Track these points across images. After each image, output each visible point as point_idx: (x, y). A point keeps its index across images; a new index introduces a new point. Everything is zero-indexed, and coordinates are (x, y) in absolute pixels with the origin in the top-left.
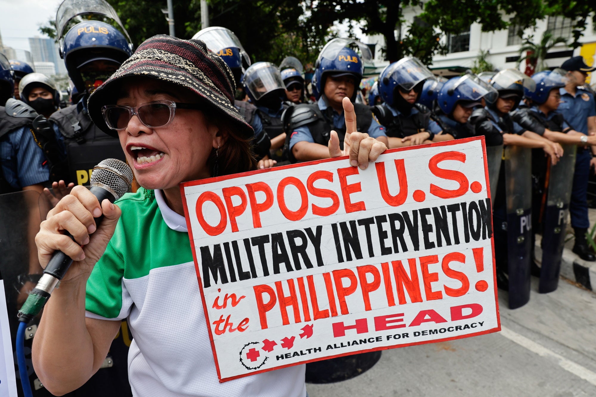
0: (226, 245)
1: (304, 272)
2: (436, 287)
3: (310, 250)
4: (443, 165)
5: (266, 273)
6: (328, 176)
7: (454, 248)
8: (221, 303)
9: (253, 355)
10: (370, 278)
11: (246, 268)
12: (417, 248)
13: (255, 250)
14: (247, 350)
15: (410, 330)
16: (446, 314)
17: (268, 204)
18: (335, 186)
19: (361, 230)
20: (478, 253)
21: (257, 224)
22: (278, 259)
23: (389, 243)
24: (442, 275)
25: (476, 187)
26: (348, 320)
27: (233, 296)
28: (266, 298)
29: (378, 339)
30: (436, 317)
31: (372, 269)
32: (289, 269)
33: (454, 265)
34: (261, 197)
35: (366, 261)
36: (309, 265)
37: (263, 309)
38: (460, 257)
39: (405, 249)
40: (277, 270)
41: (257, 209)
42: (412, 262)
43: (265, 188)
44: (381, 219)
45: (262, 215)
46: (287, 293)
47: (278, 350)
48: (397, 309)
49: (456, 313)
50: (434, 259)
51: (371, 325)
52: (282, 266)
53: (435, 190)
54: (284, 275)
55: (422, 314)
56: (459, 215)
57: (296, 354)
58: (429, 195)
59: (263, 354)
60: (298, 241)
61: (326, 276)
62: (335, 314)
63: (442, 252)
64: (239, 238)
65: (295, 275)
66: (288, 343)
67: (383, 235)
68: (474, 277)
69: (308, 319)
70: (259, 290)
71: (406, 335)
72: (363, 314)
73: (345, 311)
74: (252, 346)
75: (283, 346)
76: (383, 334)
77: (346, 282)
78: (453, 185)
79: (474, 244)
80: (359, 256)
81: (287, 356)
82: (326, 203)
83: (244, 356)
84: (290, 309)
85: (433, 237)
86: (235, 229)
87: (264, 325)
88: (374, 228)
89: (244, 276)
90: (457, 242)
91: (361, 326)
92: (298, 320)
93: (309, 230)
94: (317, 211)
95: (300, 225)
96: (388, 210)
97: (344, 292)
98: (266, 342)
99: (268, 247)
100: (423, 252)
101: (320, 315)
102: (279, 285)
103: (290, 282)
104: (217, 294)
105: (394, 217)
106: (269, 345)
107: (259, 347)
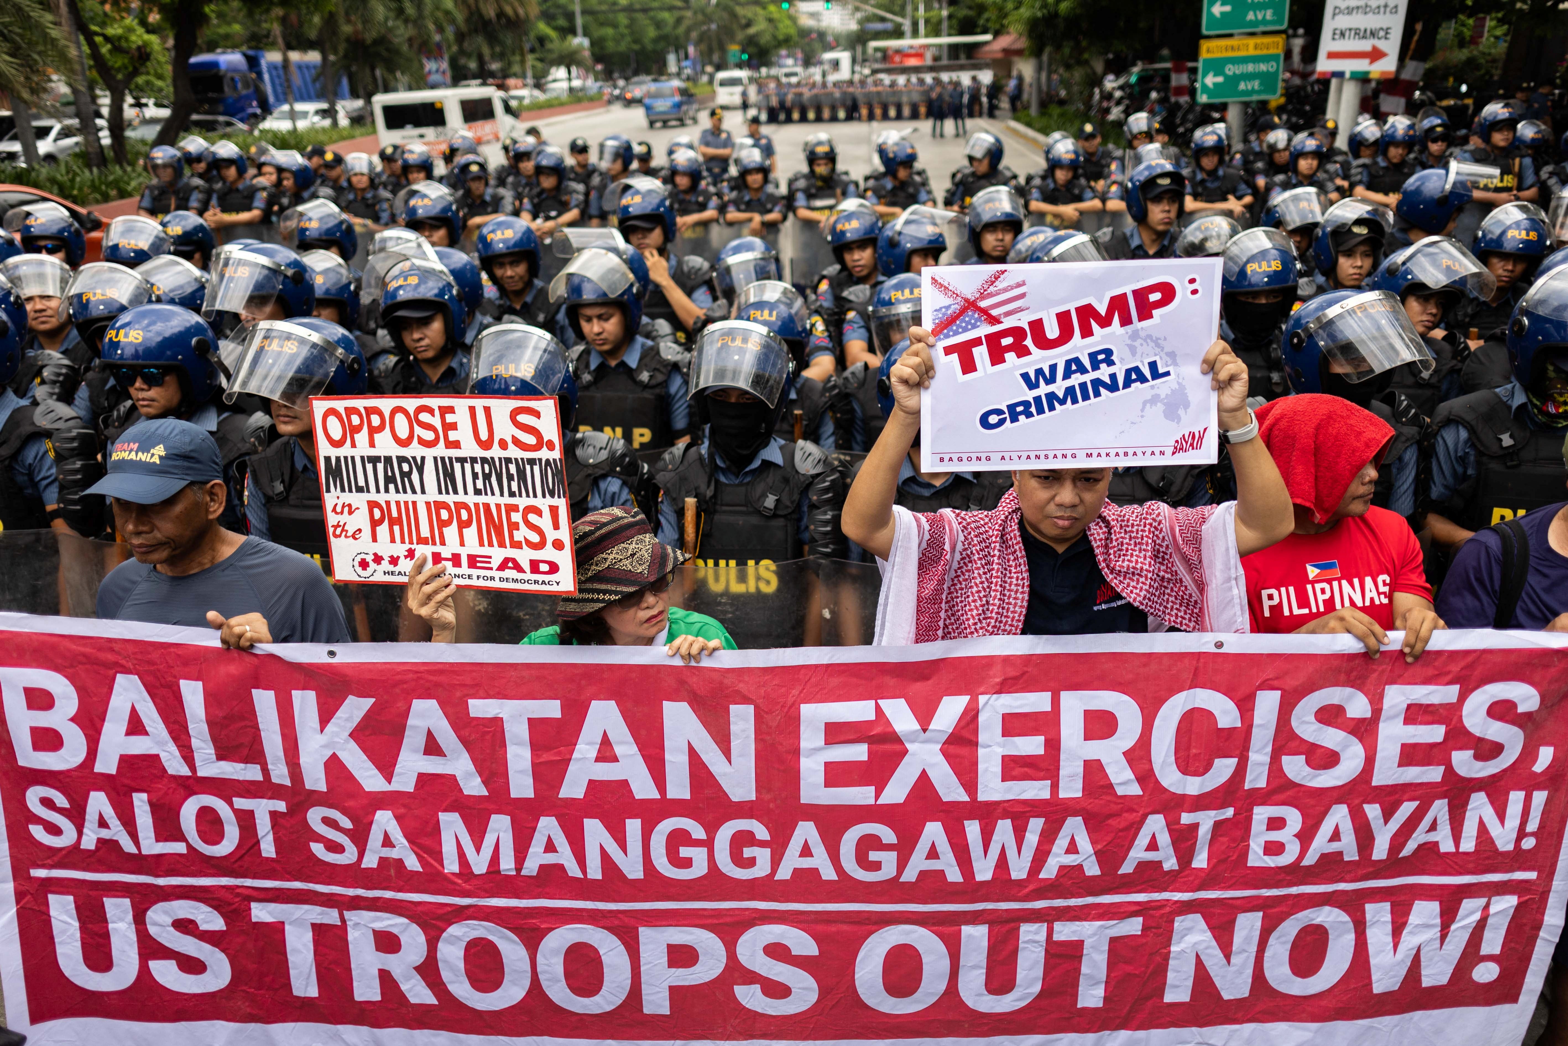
0: (346, 458)
1: (409, 497)
2: (518, 536)
3: (415, 476)
4: (522, 418)
5: (378, 491)
6: (431, 411)
7: (531, 501)
8: (339, 509)
9: (364, 564)
10: (464, 515)
11: (362, 482)
12: (502, 495)
13: (369, 467)
14: (358, 559)
15: (497, 574)
16: (526, 566)
17: (381, 429)
18: (436, 421)
19: (457, 466)
20: (554, 510)
21: (372, 444)
22: (389, 480)
23: (480, 484)
24: (522, 525)
25: (551, 446)
26: (446, 553)
27: (350, 506)
28: (377, 514)
29: (470, 577)
30: (518, 568)
31: (465, 506)
32: (397, 491)
33: (532, 518)
34: (376, 420)
35: (461, 498)
36: (414, 492)
37: (375, 524)
38: (538, 512)
39: (493, 494)
40: (387, 490)
41: (373, 431)
42: (498, 506)
43: (380, 413)
44: (474, 460)
45: (377, 436)
46: (395, 514)
47: (385, 565)
48: (485, 551)
49: (535, 566)
50: (515, 508)
51: (464, 561)
52: (391, 487)
53: (516, 442)
54: (393, 496)
55: (506, 560)
56: (536, 468)
57: (400, 573)
58: (511, 445)
59: (373, 566)
60: (405, 467)
61: (428, 504)
62: (434, 543)
63: (523, 502)
64: (357, 453)
65: (402, 497)
66: (394, 561)
67: (475, 476)
68: (551, 535)
69: (411, 543)
70: (372, 505)
71: (492, 578)
72: (458, 550)
73: (443, 543)
74: (363, 556)
75: (391, 563)
76: (475, 572)
77: (444, 515)
78: (531, 440)
79: (549, 501)
80: (456, 492)
81: (393, 573)
82: (429, 436)
83: (356, 563)
84: (396, 528)
85: (514, 486)
86: (353, 445)
87: (375, 539)
88: (468, 466)
89: (360, 490)
90: (535, 496)
91: (456, 560)
92: (403, 542)
93: (414, 458)
94: (422, 442)
95: (406, 452)
96: (479, 453)
97: (443, 524)
98: (375, 554)
99: (380, 466)
100: (507, 500)
101: (422, 541)
102: (388, 503)
103: (398, 503)
104: (336, 501)
105: (484, 460)
106: (378, 559)
107: (369, 558)
